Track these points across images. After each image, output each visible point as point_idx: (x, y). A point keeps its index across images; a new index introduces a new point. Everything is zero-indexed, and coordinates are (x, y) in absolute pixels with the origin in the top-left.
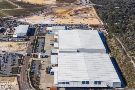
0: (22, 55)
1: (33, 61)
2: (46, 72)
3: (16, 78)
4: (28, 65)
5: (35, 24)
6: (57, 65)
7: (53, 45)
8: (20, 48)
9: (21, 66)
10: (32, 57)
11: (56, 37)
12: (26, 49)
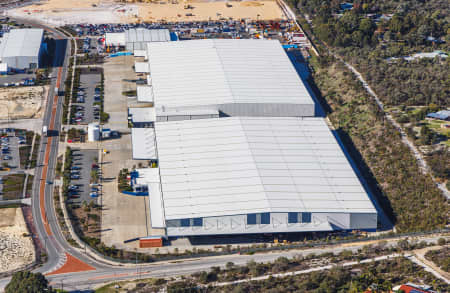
0: (32, 133)
1: (71, 153)
2: (120, 187)
3: (19, 211)
4: (55, 166)
5: (63, 24)
6: (154, 163)
7: (133, 93)
8: (19, 107)
9: (32, 172)
10: (66, 138)
11: (140, 67)
12: (42, 113)
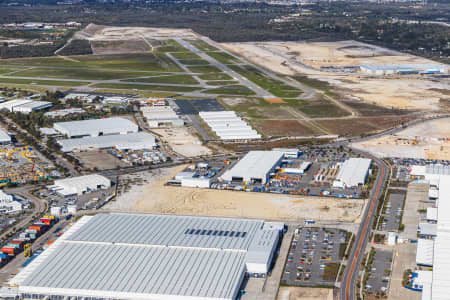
0: (350, 234)
1: (374, 252)
2: (403, 283)
3: (331, 291)
4: (361, 261)
5: (386, 156)
6: (430, 267)
7: (424, 211)
8: (346, 214)
9: (344, 262)
10: (373, 240)
11: (432, 193)
12: (359, 221)
